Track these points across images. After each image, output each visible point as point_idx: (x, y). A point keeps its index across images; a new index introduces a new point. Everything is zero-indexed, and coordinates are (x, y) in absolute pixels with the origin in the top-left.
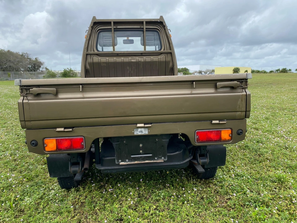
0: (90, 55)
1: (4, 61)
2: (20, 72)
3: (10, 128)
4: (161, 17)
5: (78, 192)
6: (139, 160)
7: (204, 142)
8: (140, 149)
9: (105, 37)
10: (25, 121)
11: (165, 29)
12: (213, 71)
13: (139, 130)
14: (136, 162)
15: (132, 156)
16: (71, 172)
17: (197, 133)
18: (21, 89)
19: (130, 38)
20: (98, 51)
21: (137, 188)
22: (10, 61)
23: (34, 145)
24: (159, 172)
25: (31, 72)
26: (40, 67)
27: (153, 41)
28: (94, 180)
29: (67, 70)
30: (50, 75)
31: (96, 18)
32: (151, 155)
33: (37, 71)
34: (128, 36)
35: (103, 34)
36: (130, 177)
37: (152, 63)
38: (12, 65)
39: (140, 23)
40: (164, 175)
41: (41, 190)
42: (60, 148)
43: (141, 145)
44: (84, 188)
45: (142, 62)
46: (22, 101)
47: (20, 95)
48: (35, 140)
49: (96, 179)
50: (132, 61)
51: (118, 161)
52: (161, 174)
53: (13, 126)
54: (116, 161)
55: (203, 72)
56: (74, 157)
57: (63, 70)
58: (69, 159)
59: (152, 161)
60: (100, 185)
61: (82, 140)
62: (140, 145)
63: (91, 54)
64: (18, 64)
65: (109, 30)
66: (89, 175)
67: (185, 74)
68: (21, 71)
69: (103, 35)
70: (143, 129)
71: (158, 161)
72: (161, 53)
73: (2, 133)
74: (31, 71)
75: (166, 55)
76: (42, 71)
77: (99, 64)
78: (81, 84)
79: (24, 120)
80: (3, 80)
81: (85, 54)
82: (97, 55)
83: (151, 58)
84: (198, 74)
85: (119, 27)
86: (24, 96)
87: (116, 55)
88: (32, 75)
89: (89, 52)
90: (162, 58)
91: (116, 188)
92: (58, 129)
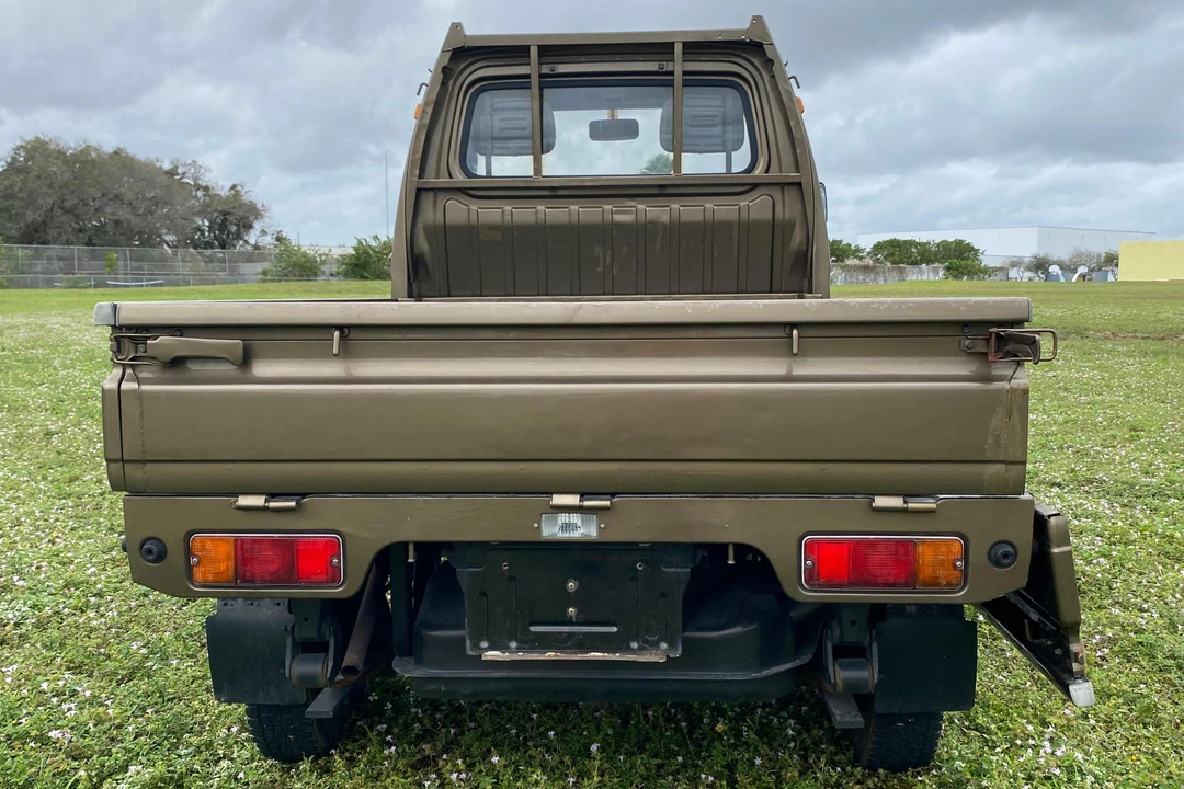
0: (431, 195)
1: (94, 200)
2: (156, 252)
3: (89, 502)
4: (758, 21)
5: (326, 777)
6: (566, 648)
7: (840, 587)
8: (570, 600)
9: (503, 110)
10: (122, 460)
11: (773, 76)
12: (1112, 260)
13: (563, 518)
14: (550, 655)
15: (532, 629)
16: (294, 680)
17: (810, 546)
18: (117, 339)
19: (624, 115)
20: (469, 174)
21: (572, 780)
22: (117, 197)
23: (151, 557)
24: (684, 724)
25: (208, 252)
26: (249, 227)
27: (718, 130)
28: (396, 730)
29: (374, 244)
30: (295, 265)
31: (462, 30)
32: (615, 629)
33: (234, 246)
34: (612, 105)
35: (495, 100)
36: (552, 733)
37: (708, 231)
38: (124, 214)
39: (658, 48)
40: (705, 738)
41: (180, 756)
42: (248, 574)
43: (571, 585)
44: (351, 762)
45: (663, 224)
46: (114, 385)
47: (112, 360)
48: (159, 536)
49: (407, 728)
50: (619, 218)
51: (476, 646)
52: (691, 733)
53: (102, 494)
54: (468, 643)
55: (1054, 263)
56: (306, 620)
57: (355, 243)
58: (289, 629)
59: (617, 656)
60: (418, 756)
61: (332, 545)
62: (566, 583)
63: (436, 190)
64: (152, 213)
65: (520, 83)
66: (381, 713)
67: (955, 272)
68: (166, 247)
69: (492, 106)
70: (576, 518)
71: (642, 659)
72: (755, 186)
73: (57, 520)
74: (209, 245)
75: (776, 193)
76: (256, 247)
77: (470, 231)
78: (340, 327)
79: (119, 456)
80: (85, 288)
81: (414, 187)
82: (464, 191)
83: (707, 205)
84: (1028, 274)
85: (562, 69)
86: (124, 367)
87: (547, 193)
88: (211, 265)
89: (431, 180)
90: (755, 207)
91: (481, 771)
92: (244, 501)
